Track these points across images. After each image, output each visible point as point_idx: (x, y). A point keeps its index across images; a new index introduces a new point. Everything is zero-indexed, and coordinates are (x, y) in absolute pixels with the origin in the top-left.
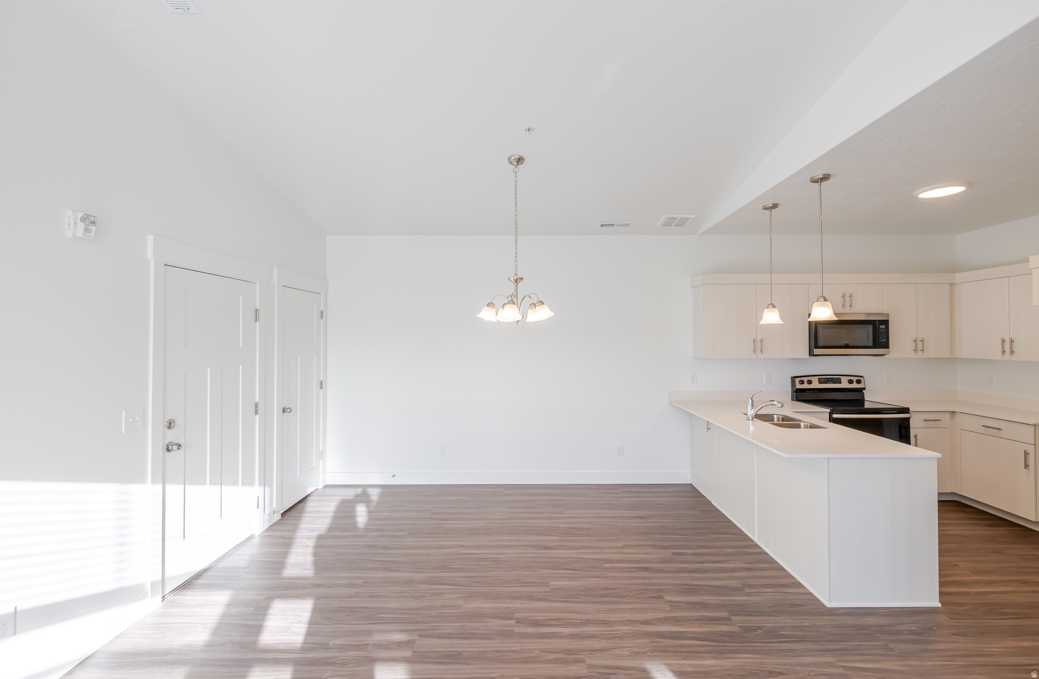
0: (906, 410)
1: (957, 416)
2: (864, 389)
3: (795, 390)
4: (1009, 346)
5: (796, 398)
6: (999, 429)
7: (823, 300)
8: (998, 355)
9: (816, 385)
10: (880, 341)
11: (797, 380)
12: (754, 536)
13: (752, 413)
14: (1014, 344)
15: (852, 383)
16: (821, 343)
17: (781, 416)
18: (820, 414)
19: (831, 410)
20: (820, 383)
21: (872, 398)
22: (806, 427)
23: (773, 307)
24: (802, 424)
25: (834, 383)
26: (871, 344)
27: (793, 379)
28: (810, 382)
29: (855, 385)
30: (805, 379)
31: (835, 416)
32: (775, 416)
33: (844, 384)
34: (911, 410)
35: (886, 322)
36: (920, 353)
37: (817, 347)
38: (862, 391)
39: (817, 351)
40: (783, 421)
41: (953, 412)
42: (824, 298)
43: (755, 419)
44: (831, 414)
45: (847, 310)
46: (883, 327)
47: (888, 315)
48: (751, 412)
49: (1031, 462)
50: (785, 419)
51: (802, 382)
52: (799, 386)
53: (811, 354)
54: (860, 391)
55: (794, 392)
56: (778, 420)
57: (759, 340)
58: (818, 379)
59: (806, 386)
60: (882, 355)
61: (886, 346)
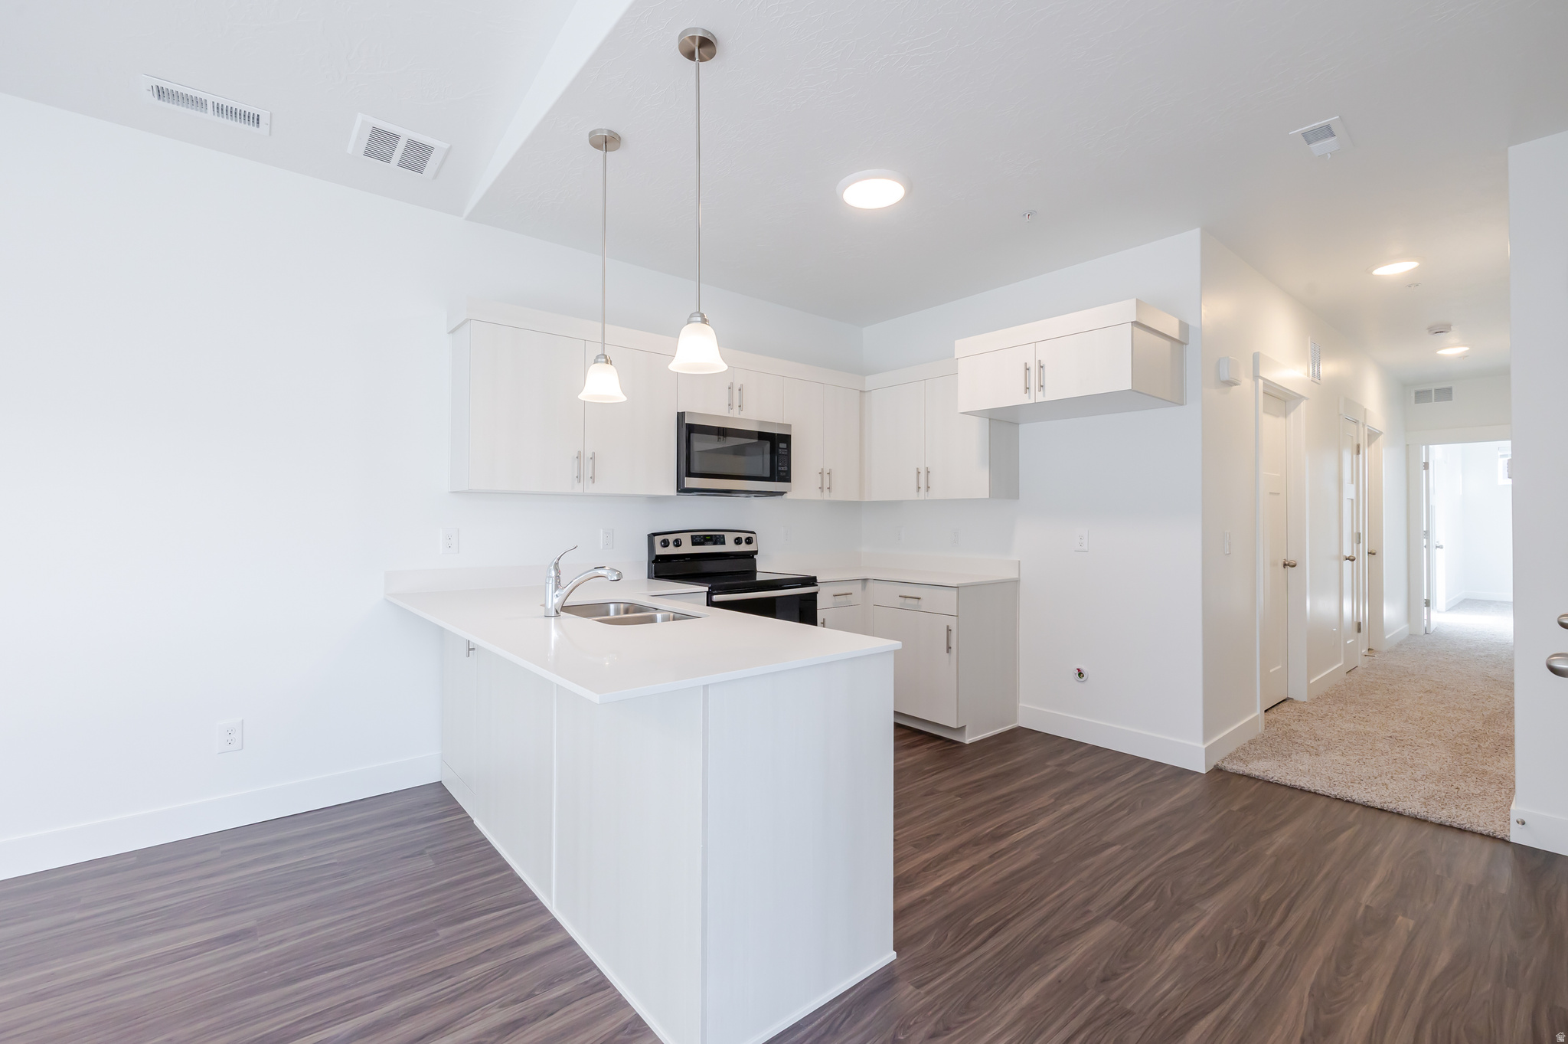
0: (811, 581)
1: (870, 585)
2: (756, 552)
3: (654, 558)
4: (924, 478)
5: (655, 573)
6: (919, 599)
7: (699, 319)
8: (911, 495)
9: (687, 548)
10: (780, 469)
11: (658, 540)
12: (549, 896)
13: (556, 600)
14: (930, 474)
15: (740, 544)
16: (695, 469)
17: (622, 606)
18: (691, 595)
19: (709, 588)
20: (694, 544)
21: (767, 567)
22: (666, 619)
23: (607, 362)
24: (659, 616)
25: (715, 543)
26: (767, 474)
27: (652, 537)
28: (678, 543)
29: (743, 548)
30: (671, 538)
31: (716, 598)
32: (612, 606)
33: (730, 547)
34: (819, 580)
35: (787, 439)
36: (826, 491)
37: (690, 474)
38: (753, 557)
39: (691, 482)
40: (627, 612)
41: (865, 580)
42: (702, 315)
43: (562, 614)
44: (709, 594)
45: (735, 413)
46: (783, 445)
47: (789, 426)
48: (554, 600)
49: (953, 645)
50: (631, 608)
51: (665, 544)
52: (660, 551)
53: (682, 489)
54: (750, 556)
55: (653, 562)
56: (617, 612)
57: (589, 455)
58: (692, 536)
59: (671, 550)
60: (782, 493)
61: (786, 478)
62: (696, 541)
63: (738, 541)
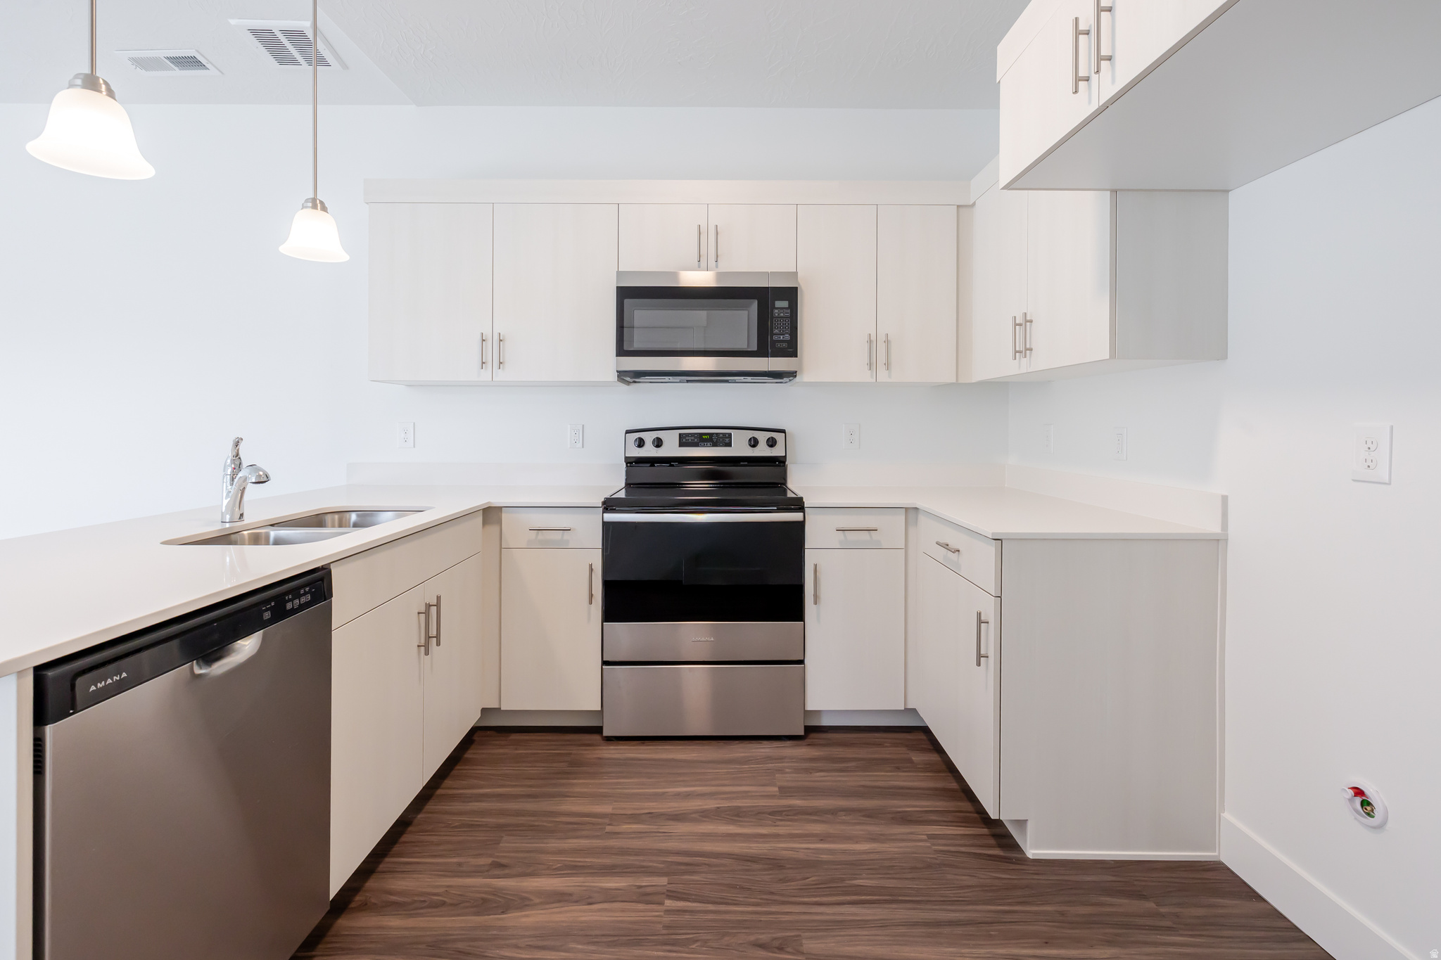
0: (797, 504)
2: (786, 458)
3: (627, 458)
6: (958, 552)
9: (672, 448)
10: (775, 338)
11: (634, 437)
15: (757, 445)
20: (682, 444)
25: (715, 445)
26: (754, 347)
27: (626, 434)
28: (658, 443)
29: (763, 451)
30: (650, 436)
31: (606, 517)
33: (741, 449)
34: (807, 502)
35: (791, 294)
36: (881, 369)
37: (628, 352)
38: (783, 463)
39: (626, 364)
45: (708, 265)
46: (782, 303)
47: (796, 274)
51: (643, 442)
52: (635, 450)
54: (779, 462)
55: (630, 465)
58: (680, 434)
59: (649, 451)
60: (792, 374)
61: (791, 349)
62: (684, 442)
63: (754, 443)
